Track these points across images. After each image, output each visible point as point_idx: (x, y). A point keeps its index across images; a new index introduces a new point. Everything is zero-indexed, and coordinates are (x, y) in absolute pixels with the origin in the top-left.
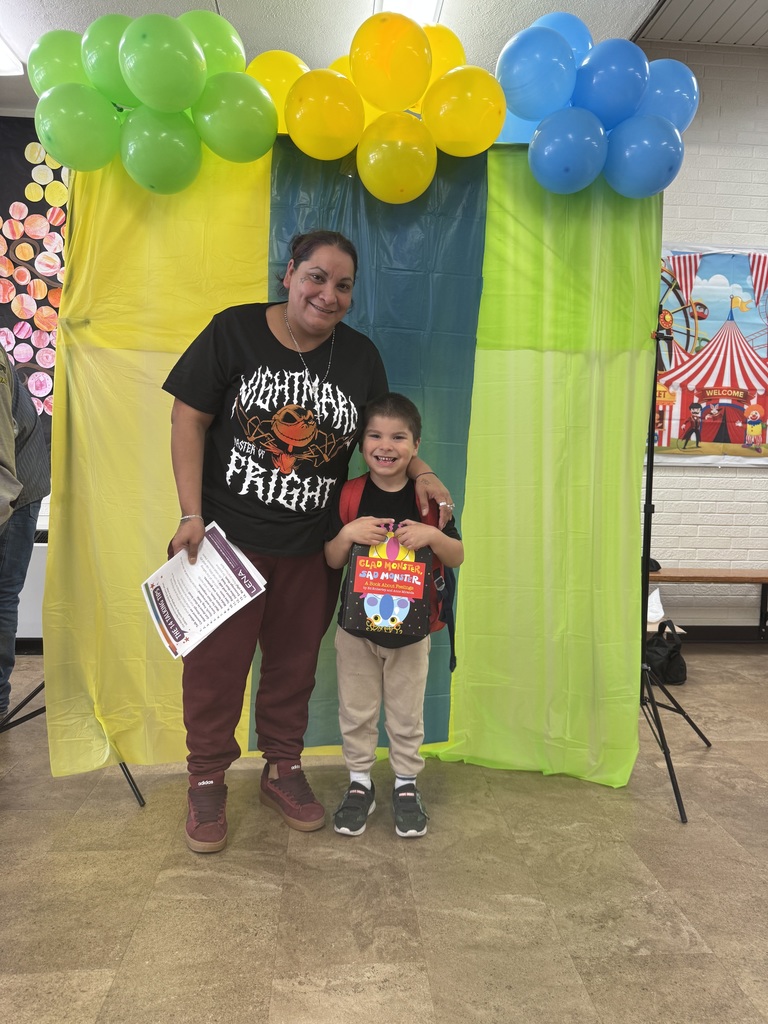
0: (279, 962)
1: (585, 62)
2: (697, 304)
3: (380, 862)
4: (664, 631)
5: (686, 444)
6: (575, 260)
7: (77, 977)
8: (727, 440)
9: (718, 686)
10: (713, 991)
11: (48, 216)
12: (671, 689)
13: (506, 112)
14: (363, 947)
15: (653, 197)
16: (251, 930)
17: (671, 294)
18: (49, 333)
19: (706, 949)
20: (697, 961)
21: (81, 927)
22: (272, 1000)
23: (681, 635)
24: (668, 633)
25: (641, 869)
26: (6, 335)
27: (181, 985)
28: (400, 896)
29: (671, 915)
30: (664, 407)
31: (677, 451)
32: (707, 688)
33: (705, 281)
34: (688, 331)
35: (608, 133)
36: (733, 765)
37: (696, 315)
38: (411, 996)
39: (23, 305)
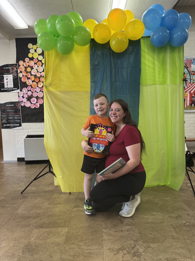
0: (103, 226)
1: (163, 15)
2: (193, 71)
5: (191, 107)
6: (163, 63)
7: (60, 229)
11: (34, 61)
12: (191, 167)
13: (145, 29)
14: (122, 223)
15: (181, 46)
16: (96, 220)
17: (186, 69)
18: (35, 88)
21: (59, 219)
22: (103, 233)
23: (192, 154)
24: (189, 154)
25: (185, 207)
26: (26, 89)
27: (83, 231)
30: (185, 98)
31: (189, 108)
33: (194, 65)
34: (191, 78)
35: (170, 32)
37: (192, 74)
38: (134, 233)
39: (29, 82)
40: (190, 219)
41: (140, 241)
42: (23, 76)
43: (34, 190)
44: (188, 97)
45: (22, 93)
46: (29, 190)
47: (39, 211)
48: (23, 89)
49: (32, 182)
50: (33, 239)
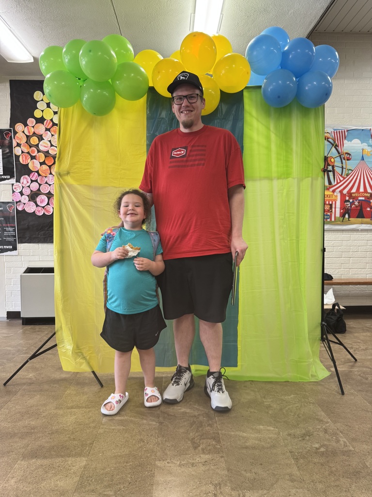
0: (158, 454)
1: (286, 48)
2: (346, 153)
3: (203, 412)
4: (335, 308)
5: (343, 219)
6: (285, 138)
7: (70, 460)
8: (363, 217)
9: (362, 334)
10: (354, 465)
11: (45, 124)
12: (338, 336)
13: (251, 72)
14: (195, 448)
15: (320, 107)
16: (146, 441)
17: (333, 149)
18: (46, 177)
19: (351, 448)
20: (347, 453)
21: (71, 440)
22: (156, 470)
23: (343, 310)
24: (337, 309)
25: (322, 414)
26: (27, 178)
27: (115, 464)
28: (211, 427)
29: (335, 434)
30: (332, 202)
31: (339, 223)
32: (356, 335)
33: (350, 142)
34: (342, 166)
35: (297, 79)
36: (367, 369)
37: (346, 158)
38: (217, 468)
39: (34, 165)
40: (329, 440)
41: (226, 485)
42: (22, 152)
43: (30, 379)
44: (337, 202)
45: (20, 185)
46: (20, 378)
47: (33, 423)
48: (22, 178)
49: (27, 362)
50: (12, 481)
